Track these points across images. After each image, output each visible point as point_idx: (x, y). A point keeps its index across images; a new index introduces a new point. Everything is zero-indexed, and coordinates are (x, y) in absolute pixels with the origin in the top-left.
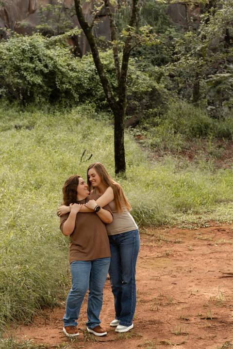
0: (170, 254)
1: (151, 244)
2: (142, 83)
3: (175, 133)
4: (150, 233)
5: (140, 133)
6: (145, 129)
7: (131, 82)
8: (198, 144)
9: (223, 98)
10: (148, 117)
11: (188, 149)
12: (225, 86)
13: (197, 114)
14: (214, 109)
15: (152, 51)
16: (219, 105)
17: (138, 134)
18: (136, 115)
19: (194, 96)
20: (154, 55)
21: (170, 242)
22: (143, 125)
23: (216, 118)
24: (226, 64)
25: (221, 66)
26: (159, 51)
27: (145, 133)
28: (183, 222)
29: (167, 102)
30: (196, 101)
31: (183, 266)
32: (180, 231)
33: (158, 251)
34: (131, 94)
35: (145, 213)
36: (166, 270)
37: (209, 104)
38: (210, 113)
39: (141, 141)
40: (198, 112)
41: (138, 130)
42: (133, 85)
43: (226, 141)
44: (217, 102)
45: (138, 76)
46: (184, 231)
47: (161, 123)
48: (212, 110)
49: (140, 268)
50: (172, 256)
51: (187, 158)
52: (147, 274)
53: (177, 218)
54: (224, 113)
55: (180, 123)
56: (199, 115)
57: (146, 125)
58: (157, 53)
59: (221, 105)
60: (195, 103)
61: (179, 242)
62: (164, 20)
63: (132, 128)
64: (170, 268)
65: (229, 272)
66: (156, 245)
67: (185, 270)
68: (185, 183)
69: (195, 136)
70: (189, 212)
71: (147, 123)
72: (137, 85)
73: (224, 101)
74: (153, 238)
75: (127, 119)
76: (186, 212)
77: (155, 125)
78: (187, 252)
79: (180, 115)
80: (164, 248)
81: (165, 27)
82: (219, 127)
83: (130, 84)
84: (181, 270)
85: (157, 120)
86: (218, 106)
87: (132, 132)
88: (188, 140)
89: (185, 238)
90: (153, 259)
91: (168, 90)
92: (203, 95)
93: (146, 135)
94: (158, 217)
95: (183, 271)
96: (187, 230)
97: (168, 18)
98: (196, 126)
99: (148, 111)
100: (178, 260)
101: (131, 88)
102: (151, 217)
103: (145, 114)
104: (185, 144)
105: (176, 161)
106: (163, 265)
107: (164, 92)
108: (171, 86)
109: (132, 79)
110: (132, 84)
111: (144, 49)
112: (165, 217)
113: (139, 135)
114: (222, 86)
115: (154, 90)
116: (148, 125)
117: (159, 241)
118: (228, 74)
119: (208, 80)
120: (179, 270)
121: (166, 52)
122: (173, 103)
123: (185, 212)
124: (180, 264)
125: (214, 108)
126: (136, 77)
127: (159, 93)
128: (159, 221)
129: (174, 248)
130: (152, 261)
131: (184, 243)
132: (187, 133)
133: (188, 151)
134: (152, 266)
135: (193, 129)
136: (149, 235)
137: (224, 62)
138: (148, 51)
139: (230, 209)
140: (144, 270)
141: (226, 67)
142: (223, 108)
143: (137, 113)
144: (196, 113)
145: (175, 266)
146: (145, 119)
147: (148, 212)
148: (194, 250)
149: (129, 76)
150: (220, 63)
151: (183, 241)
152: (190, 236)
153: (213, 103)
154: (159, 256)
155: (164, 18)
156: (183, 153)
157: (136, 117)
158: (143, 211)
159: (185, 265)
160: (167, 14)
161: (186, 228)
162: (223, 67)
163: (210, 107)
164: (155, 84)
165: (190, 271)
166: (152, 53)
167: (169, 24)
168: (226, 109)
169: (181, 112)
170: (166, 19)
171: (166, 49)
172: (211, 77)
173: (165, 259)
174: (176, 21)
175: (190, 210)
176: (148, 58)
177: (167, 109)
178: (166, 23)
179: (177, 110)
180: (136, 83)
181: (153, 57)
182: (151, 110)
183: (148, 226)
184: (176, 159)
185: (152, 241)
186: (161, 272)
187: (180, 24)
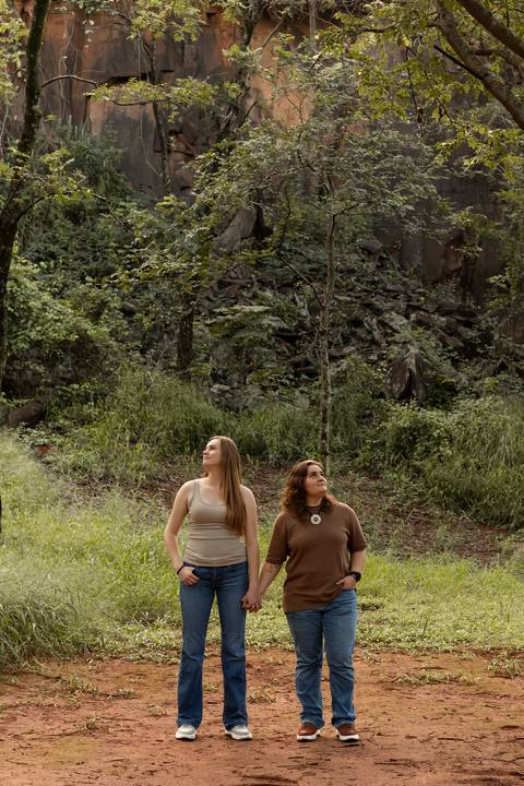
0: (99, 724)
1: (50, 700)
2: (56, 321)
3: (133, 441)
4: (49, 673)
5: (46, 441)
6: (60, 430)
7: (28, 318)
8: (188, 469)
9: (247, 366)
10: (68, 403)
11: (164, 481)
12: (252, 334)
13: (187, 397)
14: (227, 391)
15: (83, 254)
16: (239, 382)
17: (41, 441)
18: (38, 398)
19: (179, 356)
20: (87, 263)
21: (102, 694)
22: (55, 420)
23: (230, 410)
24: (255, 289)
25: (244, 294)
26: (98, 254)
27: (59, 440)
28: (142, 646)
29: (115, 370)
30: (185, 368)
31: (131, 757)
32: (133, 668)
33: (68, 717)
34: (26, 346)
35: (40, 621)
36: (83, 770)
37: (215, 378)
38: (217, 400)
39: (49, 458)
40: (188, 392)
41: (43, 433)
42: (32, 325)
43: (255, 464)
44: (235, 376)
45: (45, 304)
46: (143, 668)
47: (100, 418)
48: (223, 393)
49: (10, 765)
50: (105, 730)
51: (160, 501)
52: (24, 781)
53: (125, 635)
54: (250, 401)
55: (144, 418)
56: (191, 402)
57: (61, 421)
58: (96, 259)
59: (245, 383)
60: (181, 372)
61: (127, 696)
62: (114, 185)
63: (26, 427)
64: (94, 764)
65: (260, 773)
66: (62, 703)
67: (137, 769)
68: (151, 553)
69: (182, 450)
70: (159, 621)
71: (66, 418)
72: (43, 325)
73: (250, 372)
74: (57, 685)
75: (17, 406)
76: (151, 622)
77: (84, 421)
78: (147, 721)
79: (145, 400)
80: (83, 712)
81: (114, 199)
82: (238, 430)
83: (26, 322)
84: (126, 768)
85: (89, 409)
86: (236, 385)
87: (27, 438)
88: (163, 457)
89: (144, 684)
90: (51, 739)
91: (116, 340)
92: (203, 356)
93: (60, 446)
94: (75, 632)
95: (131, 771)
96: (150, 666)
97: (122, 180)
98: (183, 426)
99: (70, 390)
100: (119, 742)
101: (27, 332)
102: (56, 632)
103: (61, 397)
104: (155, 467)
105: (134, 508)
106: (76, 754)
107: (108, 347)
108: (127, 333)
109: (30, 310)
110: (30, 322)
111: (65, 249)
112: (96, 633)
113: (44, 445)
114: (247, 334)
115: (84, 339)
116: (66, 423)
117: (73, 692)
118: (261, 308)
119: (214, 320)
120: (118, 769)
121: (115, 255)
122: (129, 372)
123: (149, 622)
124: (123, 752)
125: (228, 388)
126: (40, 306)
127: (95, 348)
128: (77, 644)
129: (111, 710)
130: (46, 744)
131: (140, 697)
132: (162, 442)
133: (162, 484)
134: (43, 760)
135: (176, 433)
136: (47, 678)
137: (252, 284)
138: (73, 253)
139: (265, 617)
140: (20, 769)
141: (255, 296)
142: (249, 388)
143: (40, 393)
144: (185, 396)
145: (110, 758)
146: (60, 407)
147: (46, 616)
148: (165, 715)
149: (24, 302)
150: (243, 287)
151: (138, 692)
152: (156, 681)
153: (224, 378)
154: (69, 731)
155: (112, 179)
156: (150, 487)
157: (39, 402)
158: (35, 614)
159: (137, 755)
160: (119, 171)
161: (149, 660)
162: (250, 295)
163: (217, 386)
164: (86, 325)
165: (152, 773)
166: (83, 259)
167: (123, 195)
168: (255, 391)
169: (147, 393)
170: (117, 182)
171: (116, 249)
172: (221, 314)
173: (83, 739)
174: (140, 188)
175: (162, 617)
176: (73, 269)
177: (114, 384)
178: (117, 190)
179: (139, 390)
180: (41, 321)
181: (85, 267)
182: (76, 386)
183: (47, 656)
184: (134, 502)
185: (53, 693)
186: (67, 775)
187: (150, 195)
